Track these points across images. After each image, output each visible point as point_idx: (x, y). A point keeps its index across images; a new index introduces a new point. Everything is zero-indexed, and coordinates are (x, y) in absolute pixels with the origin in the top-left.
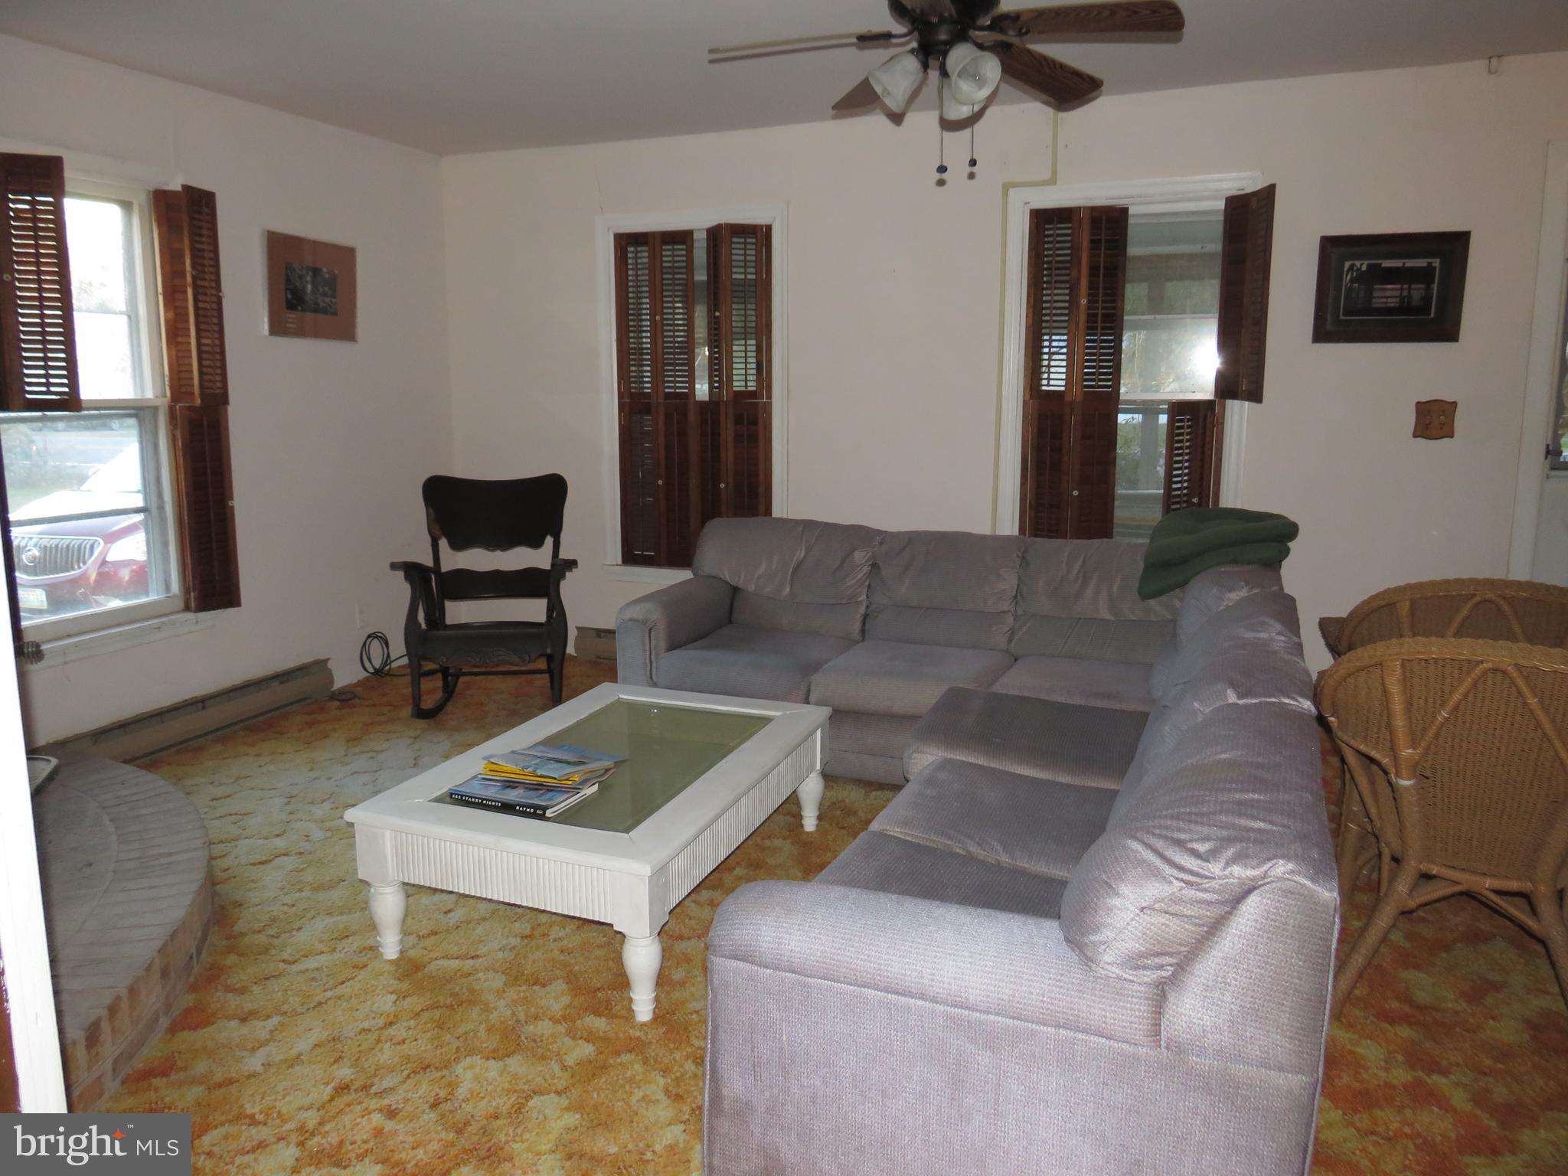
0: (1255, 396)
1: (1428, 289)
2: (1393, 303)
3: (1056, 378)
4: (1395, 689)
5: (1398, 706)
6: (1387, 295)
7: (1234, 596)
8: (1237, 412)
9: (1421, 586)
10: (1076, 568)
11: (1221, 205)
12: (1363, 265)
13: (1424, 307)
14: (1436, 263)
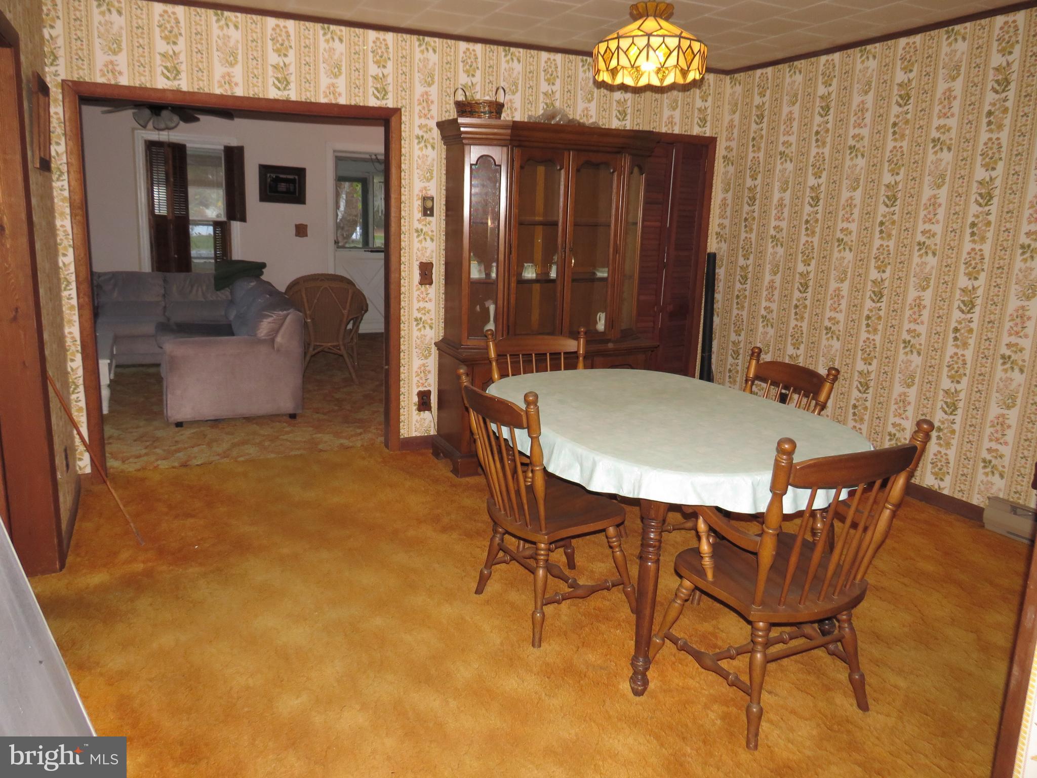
0: (243, 219)
1: (295, 186)
2: (284, 190)
3: (161, 209)
4: (304, 296)
5: (305, 300)
6: (282, 187)
7: (252, 284)
8: (236, 226)
9: (305, 276)
10: (188, 282)
11: (222, 148)
12: (274, 176)
13: (294, 193)
14: (297, 177)
